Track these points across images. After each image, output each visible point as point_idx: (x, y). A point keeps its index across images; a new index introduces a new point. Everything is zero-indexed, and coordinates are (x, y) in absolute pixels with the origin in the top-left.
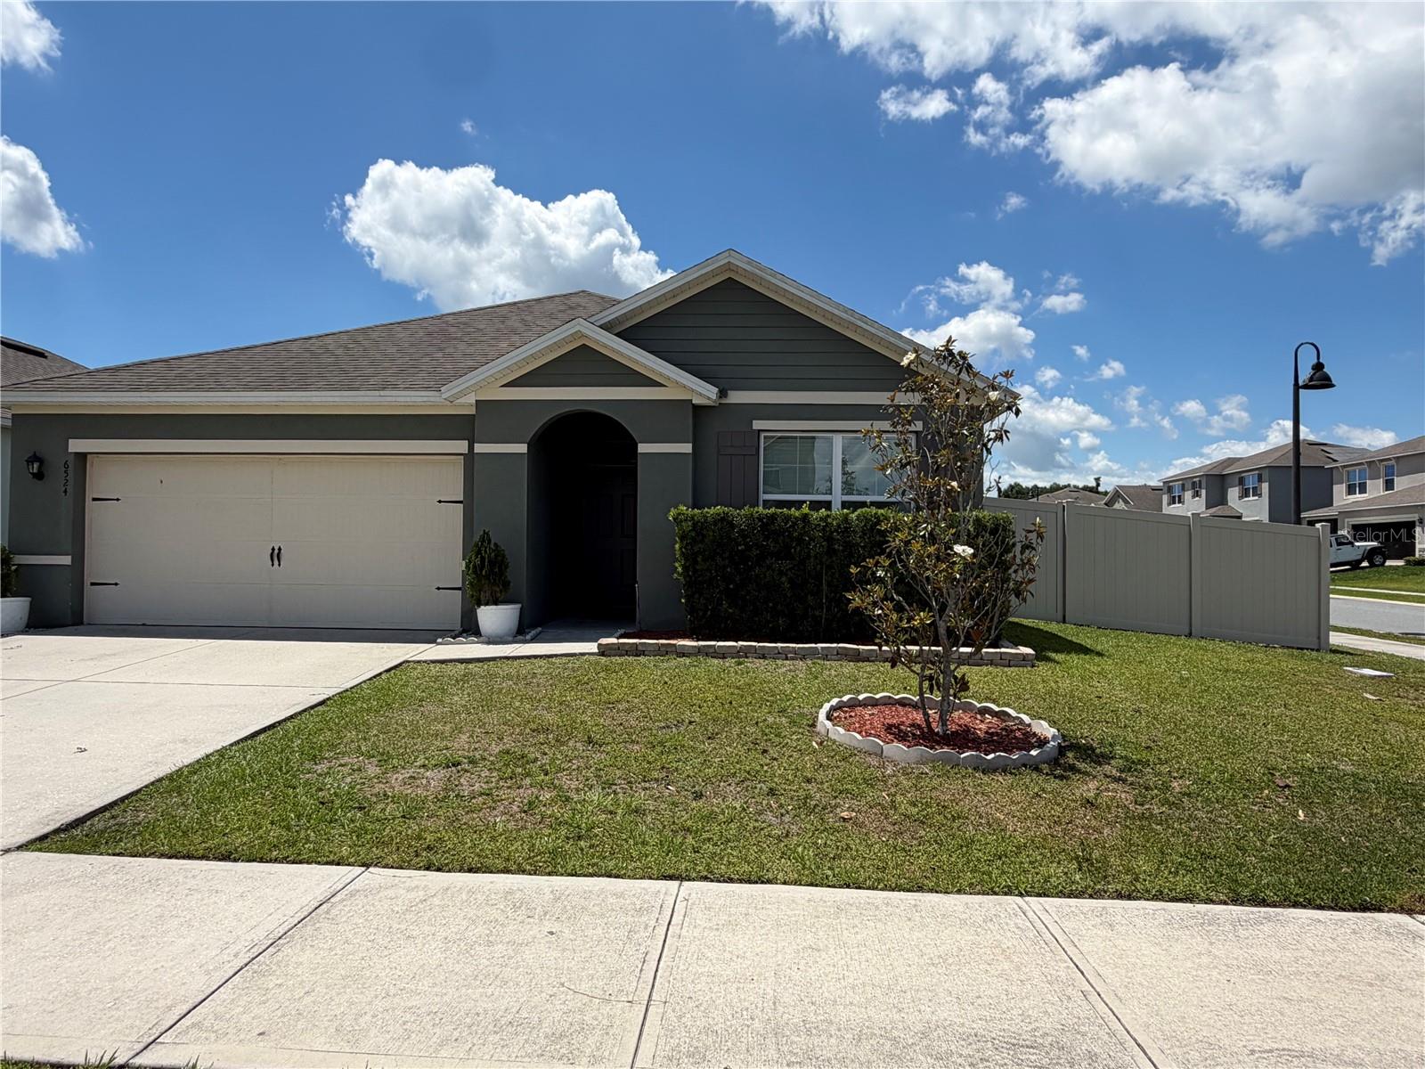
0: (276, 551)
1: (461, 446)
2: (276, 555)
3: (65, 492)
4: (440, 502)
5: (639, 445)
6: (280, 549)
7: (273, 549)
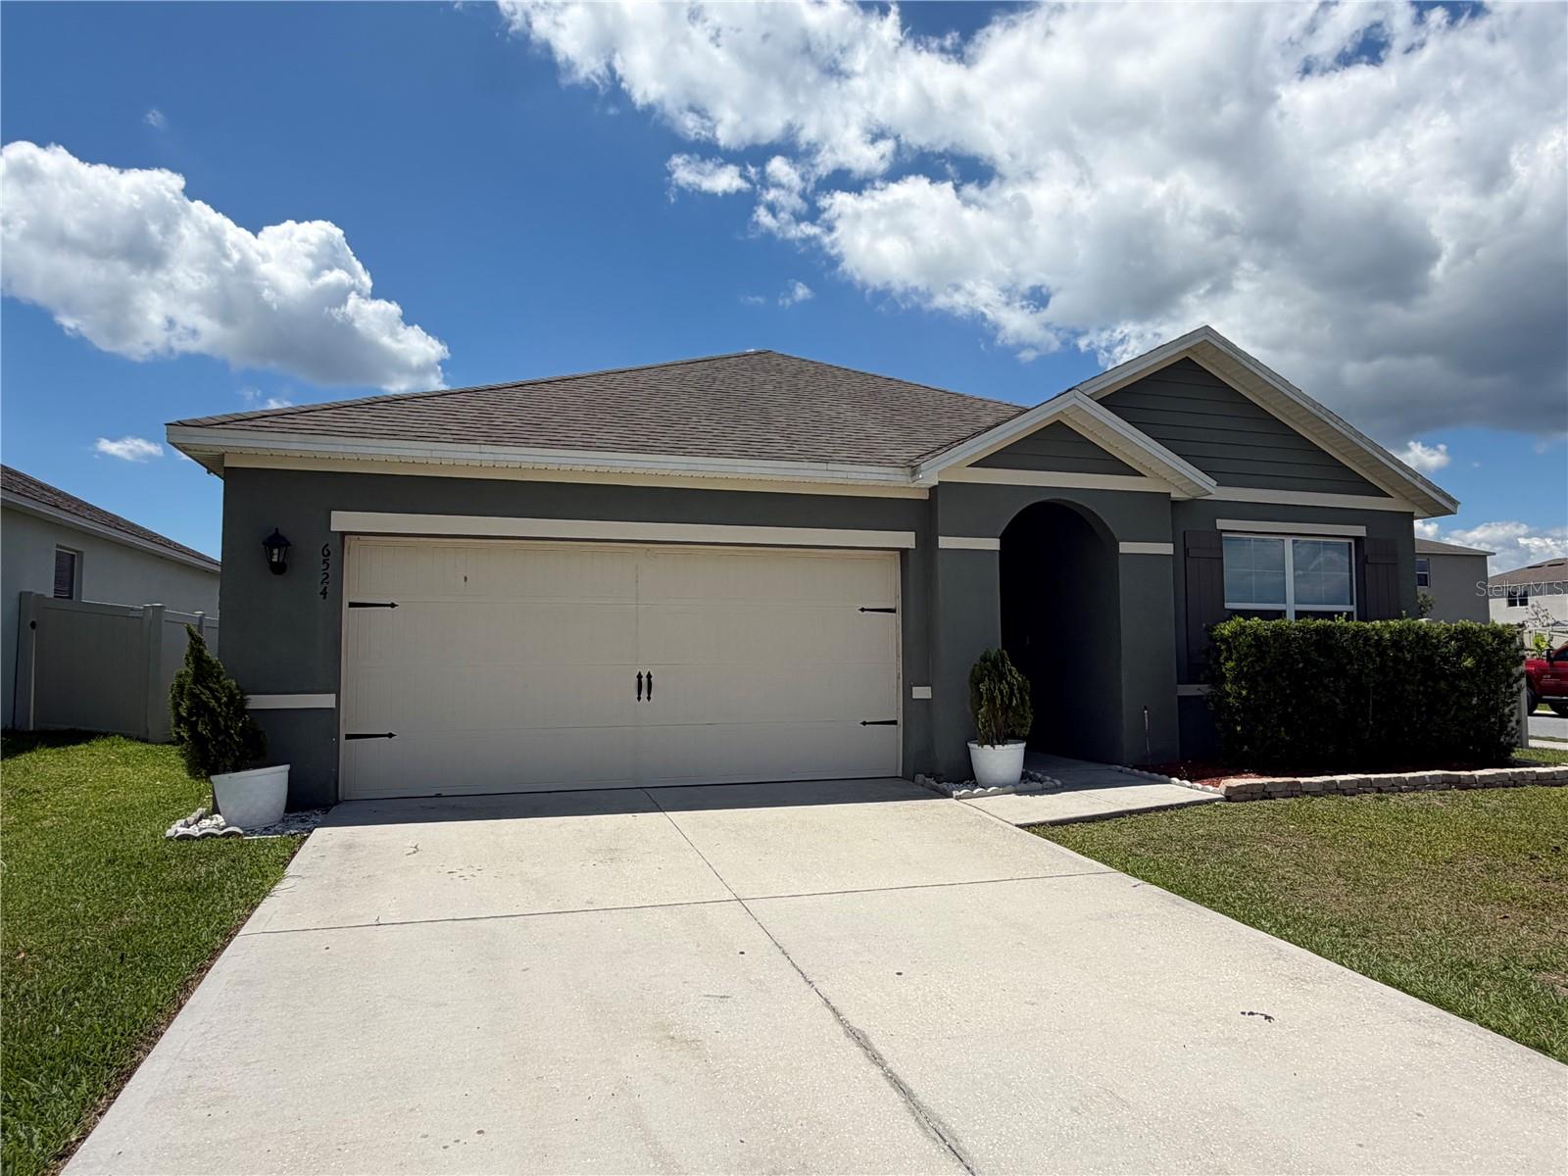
0: (644, 680)
1: (907, 540)
2: (644, 685)
3: (324, 593)
4: (863, 610)
5: (1121, 543)
6: (649, 676)
7: (640, 676)
